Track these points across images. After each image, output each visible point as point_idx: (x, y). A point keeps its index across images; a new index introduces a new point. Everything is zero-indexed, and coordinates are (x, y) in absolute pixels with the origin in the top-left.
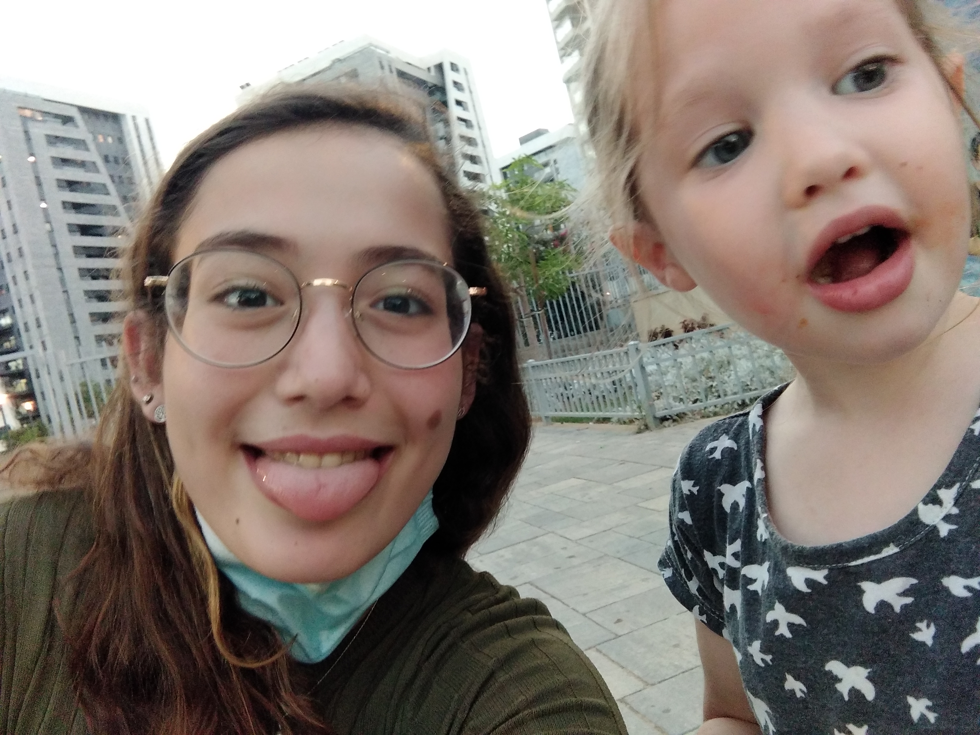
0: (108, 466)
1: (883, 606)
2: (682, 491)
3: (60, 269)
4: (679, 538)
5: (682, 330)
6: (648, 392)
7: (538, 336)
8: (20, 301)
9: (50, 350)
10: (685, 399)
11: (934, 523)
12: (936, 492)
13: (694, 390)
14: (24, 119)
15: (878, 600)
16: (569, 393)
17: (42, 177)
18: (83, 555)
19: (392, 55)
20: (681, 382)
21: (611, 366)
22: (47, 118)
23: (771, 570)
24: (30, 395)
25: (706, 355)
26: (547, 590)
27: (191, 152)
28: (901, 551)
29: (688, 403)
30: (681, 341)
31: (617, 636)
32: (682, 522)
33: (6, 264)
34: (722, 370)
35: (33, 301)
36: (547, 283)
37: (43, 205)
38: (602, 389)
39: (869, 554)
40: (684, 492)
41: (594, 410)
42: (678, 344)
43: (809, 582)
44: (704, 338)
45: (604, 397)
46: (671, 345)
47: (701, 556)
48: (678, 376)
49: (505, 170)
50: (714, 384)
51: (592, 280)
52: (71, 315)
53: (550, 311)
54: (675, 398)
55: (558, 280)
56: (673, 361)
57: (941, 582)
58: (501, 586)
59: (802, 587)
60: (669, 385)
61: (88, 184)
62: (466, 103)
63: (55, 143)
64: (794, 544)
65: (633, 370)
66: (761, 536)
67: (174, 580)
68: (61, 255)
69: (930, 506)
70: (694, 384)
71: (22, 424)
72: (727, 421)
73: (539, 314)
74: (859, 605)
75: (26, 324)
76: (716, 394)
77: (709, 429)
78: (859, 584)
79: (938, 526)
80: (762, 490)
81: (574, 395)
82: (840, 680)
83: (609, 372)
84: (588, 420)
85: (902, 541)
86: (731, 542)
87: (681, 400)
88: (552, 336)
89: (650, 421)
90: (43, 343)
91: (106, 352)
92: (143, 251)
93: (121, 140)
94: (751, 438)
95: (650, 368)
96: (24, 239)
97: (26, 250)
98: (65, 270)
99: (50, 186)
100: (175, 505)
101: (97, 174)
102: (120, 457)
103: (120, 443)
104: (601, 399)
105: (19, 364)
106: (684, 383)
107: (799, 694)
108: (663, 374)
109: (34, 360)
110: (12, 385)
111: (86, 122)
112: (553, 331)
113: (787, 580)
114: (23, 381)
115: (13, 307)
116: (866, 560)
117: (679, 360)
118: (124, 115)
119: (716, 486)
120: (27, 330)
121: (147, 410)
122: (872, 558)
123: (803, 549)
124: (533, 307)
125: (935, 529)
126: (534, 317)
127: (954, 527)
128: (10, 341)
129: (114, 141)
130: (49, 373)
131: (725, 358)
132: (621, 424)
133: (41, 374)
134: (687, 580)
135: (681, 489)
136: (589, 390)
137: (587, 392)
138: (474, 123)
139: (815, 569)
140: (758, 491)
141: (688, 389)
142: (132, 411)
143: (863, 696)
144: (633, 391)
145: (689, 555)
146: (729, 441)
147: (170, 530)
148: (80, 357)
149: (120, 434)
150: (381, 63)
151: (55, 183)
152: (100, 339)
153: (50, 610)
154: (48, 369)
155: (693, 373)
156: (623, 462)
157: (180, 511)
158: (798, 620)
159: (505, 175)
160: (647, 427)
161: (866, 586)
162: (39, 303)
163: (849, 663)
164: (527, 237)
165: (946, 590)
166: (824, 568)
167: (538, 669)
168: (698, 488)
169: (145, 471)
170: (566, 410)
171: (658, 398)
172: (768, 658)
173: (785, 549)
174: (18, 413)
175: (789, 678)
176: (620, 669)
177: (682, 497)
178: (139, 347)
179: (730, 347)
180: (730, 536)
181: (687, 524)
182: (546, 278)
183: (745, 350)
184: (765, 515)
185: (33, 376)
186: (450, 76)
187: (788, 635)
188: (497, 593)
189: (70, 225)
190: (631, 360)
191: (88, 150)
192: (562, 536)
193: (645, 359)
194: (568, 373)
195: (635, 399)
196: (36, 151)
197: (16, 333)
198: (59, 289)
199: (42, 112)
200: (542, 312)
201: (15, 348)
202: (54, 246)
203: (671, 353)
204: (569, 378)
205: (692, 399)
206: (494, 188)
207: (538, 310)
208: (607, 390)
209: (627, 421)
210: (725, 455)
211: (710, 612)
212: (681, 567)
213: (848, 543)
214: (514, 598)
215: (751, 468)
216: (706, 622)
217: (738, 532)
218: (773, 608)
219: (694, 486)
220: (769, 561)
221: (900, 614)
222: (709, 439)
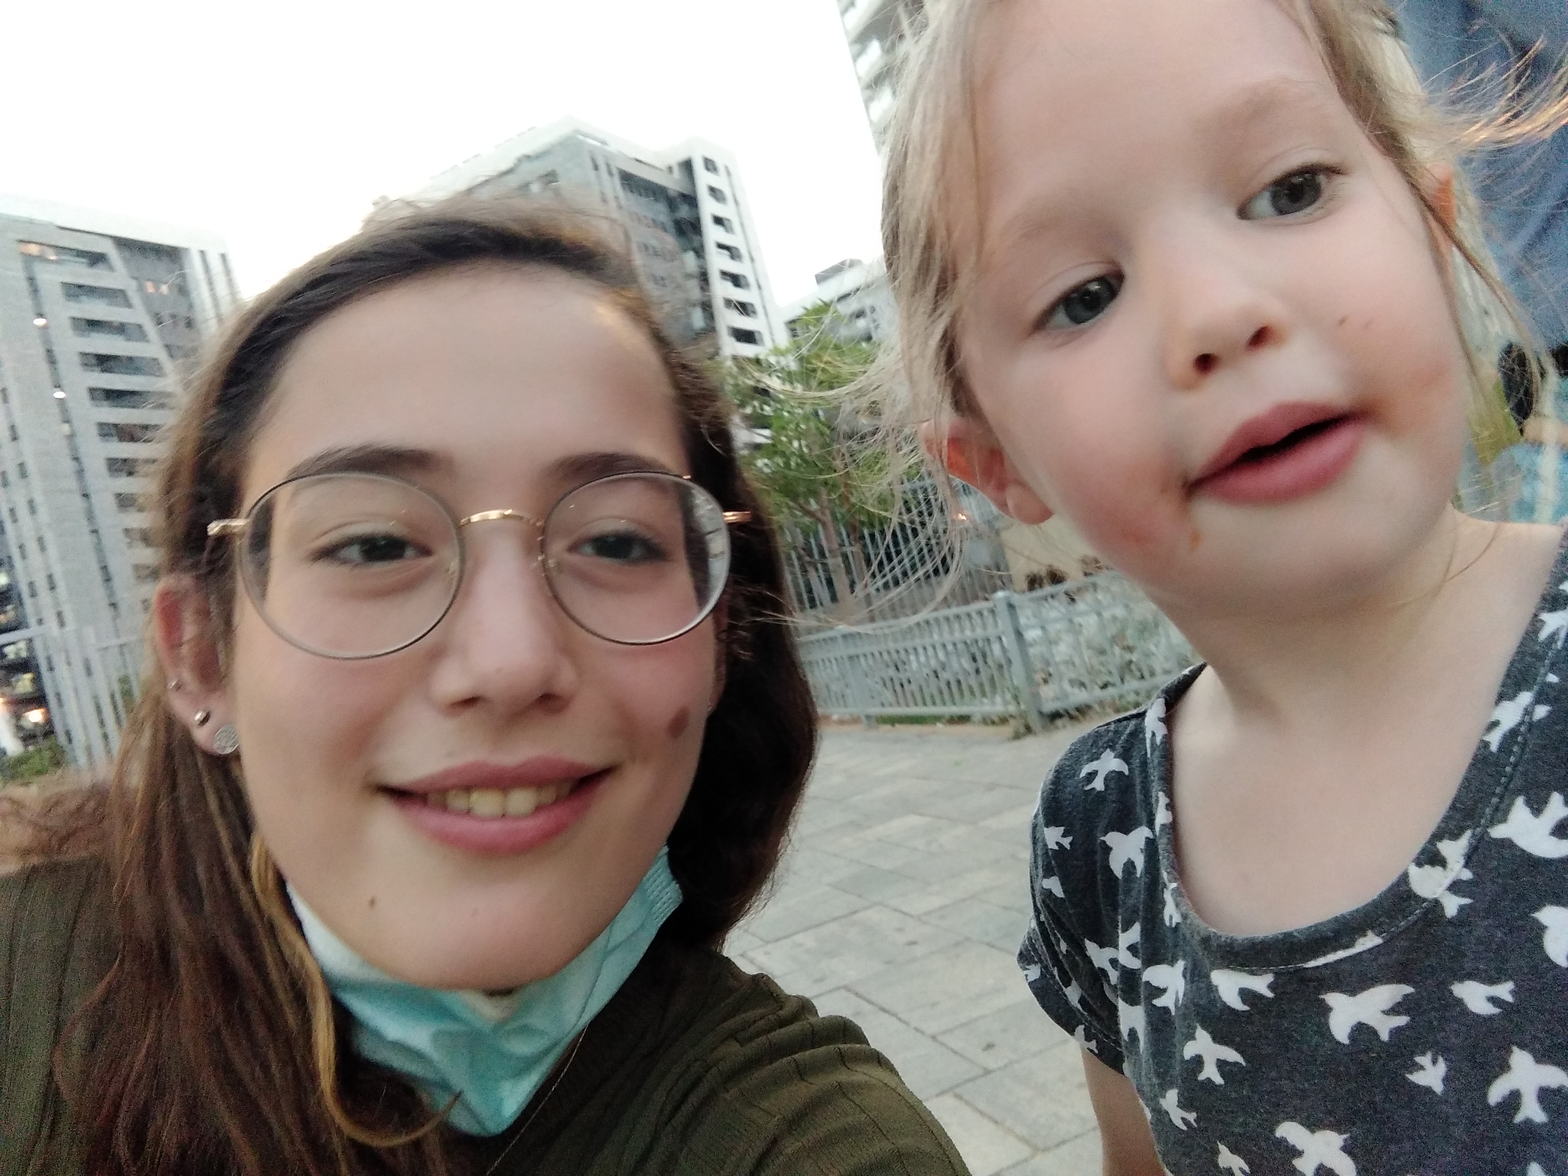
1: (1362, 1031)
2: (1046, 845)
3: (86, 496)
4: (1046, 918)
5: (1081, 573)
6: (1029, 673)
7: (852, 586)
8: (21, 547)
9: (71, 626)
10: (1088, 684)
11: (1435, 896)
12: (1434, 845)
13: (1102, 669)
14: (29, 259)
15: (1354, 1022)
16: (903, 676)
17: (57, 349)
18: (100, 977)
19: (612, 148)
20: (1081, 655)
21: (968, 633)
22: (63, 257)
23: (1188, 976)
24: (38, 699)
25: (1119, 612)
26: (873, 998)
28: (1386, 943)
29: (1093, 688)
30: (1079, 591)
31: (987, 1072)
32: (1049, 893)
34: (1146, 634)
35: (43, 548)
37: (59, 395)
38: (955, 671)
39: (1335, 950)
40: (1050, 847)
41: (944, 703)
42: (1074, 596)
43: (1246, 994)
44: (1115, 583)
45: (959, 682)
46: (1065, 598)
47: (1082, 950)
48: (1077, 647)
49: (793, 325)
50: (1134, 657)
52: (104, 568)
53: (870, 547)
54: (1072, 682)
56: (1067, 622)
57: (1451, 992)
58: (789, 997)
59: (1236, 1003)
60: (1062, 661)
61: (130, 359)
62: (729, 220)
63: (78, 296)
64: (1219, 934)
65: (1004, 639)
66: (1171, 918)
68: (88, 474)
69: (1427, 867)
70: (1102, 658)
71: (26, 746)
72: (1112, 727)
73: (852, 552)
74: (1325, 1032)
75: (31, 584)
76: (1138, 674)
77: (1083, 741)
78: (1322, 997)
79: (1442, 900)
80: (1167, 844)
81: (911, 680)
82: (1299, 1154)
83: (965, 643)
84: (935, 719)
85: (1385, 927)
86: (1127, 927)
87: (1083, 685)
88: (875, 587)
89: (1033, 719)
90: (59, 615)
93: (183, 290)
94: (1149, 756)
95: (1031, 634)
96: (28, 448)
97: (32, 467)
98: (94, 499)
99: (70, 366)
101: (144, 344)
104: (954, 685)
105: (20, 649)
106: (1087, 659)
108: (1051, 642)
109: (45, 643)
110: (9, 684)
111: (126, 261)
112: (875, 578)
113: (1212, 991)
114: (28, 676)
115: (10, 556)
116: (1331, 958)
117: (1077, 620)
118: (186, 250)
119: (1098, 835)
120: (33, 595)
121: (201, 735)
122: (1341, 954)
123: (1233, 940)
124: (843, 540)
125: (1437, 904)
126: (845, 557)
127: (1467, 901)
128: (5, 612)
129: (171, 291)
130: (69, 663)
131: (1149, 618)
132: (987, 724)
133: (56, 665)
134: (1063, 987)
135: (1044, 839)
136: (935, 672)
137: (932, 676)
138: (743, 251)
139: (1253, 973)
140: (1162, 844)
141: (1092, 668)
144: (1006, 671)
145: (1063, 947)
146: (1117, 760)
148: (118, 635)
149: (152, 771)
150: (593, 160)
151: (77, 359)
154: (67, 657)
155: (1098, 640)
156: (992, 787)
158: (1232, 1055)
159: (794, 333)
160: (1029, 730)
161: (1334, 999)
162: (53, 550)
163: (1312, 1125)
164: (831, 428)
165: (1459, 1002)
166: (1266, 972)
167: (847, 1133)
168: (1070, 839)
169: (192, 836)
170: (898, 704)
171: (1045, 681)
172: (1192, 1117)
173: (1206, 941)
174: (19, 728)
175: (1223, 1148)
176: (992, 1126)
177: (1046, 853)
178: (180, 635)
180: (1123, 919)
181: (1056, 897)
184: (1174, 885)
185: (43, 668)
186: (704, 179)
187: (1218, 1080)
188: (781, 1009)
189: (101, 426)
190: (1000, 622)
191: (129, 306)
192: (896, 910)
193: (1023, 621)
194: (900, 646)
195: (1009, 684)
196: (46, 309)
197: (15, 596)
198: (85, 527)
199: (56, 247)
200: (856, 548)
201: (14, 624)
202: (76, 459)
203: (1063, 610)
204: (903, 653)
205: (1100, 683)
206: (777, 352)
207: (850, 544)
208: (965, 670)
209: (996, 719)
210: (1112, 785)
211: (1100, 1036)
212: (1053, 966)
213: (1299, 931)
214: (808, 1017)
215: (1150, 804)
216: (1096, 1051)
217: (1135, 911)
218: (1193, 1038)
219: (1064, 835)
220: (1184, 958)
221: (1389, 1044)
222: (1085, 757)
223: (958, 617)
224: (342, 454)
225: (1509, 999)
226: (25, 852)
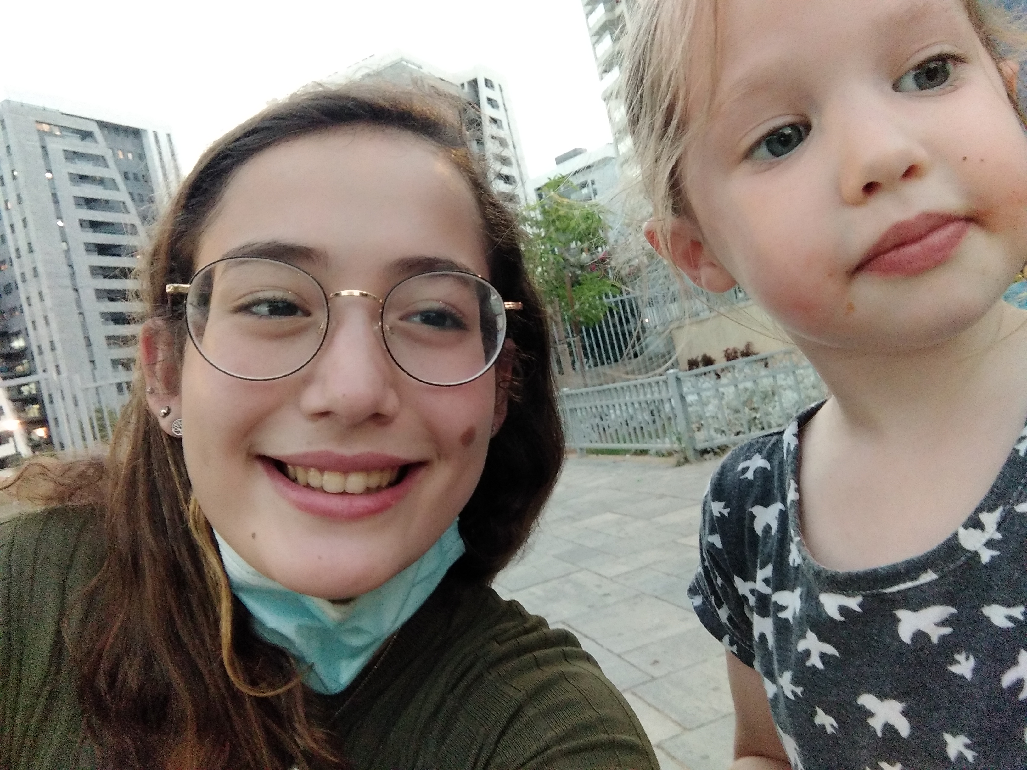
0: (121, 482)
1: (920, 636)
2: (712, 513)
3: (76, 290)
4: (709, 563)
5: (725, 359)
6: (688, 423)
7: (573, 363)
8: (33, 322)
9: (64, 374)
10: (727, 432)
11: (975, 549)
12: (977, 515)
13: (737, 422)
14: (42, 134)
15: (915, 630)
16: (605, 423)
17: (59, 194)
18: (95, 573)
19: (426, 71)
20: (723, 413)
21: (649, 396)
22: (64, 133)
23: (803, 598)
24: (42, 421)
25: (749, 385)
26: (580, 629)
27: (216, 152)
28: (941, 578)
29: (730, 435)
30: (723, 370)
31: (654, 679)
32: (712, 545)
33: (20, 284)
34: (767, 401)
35: (47, 323)
36: (583, 309)
37: (60, 223)
38: (639, 421)
39: (905, 581)
40: (715, 514)
41: (631, 442)
42: (719, 374)
43: (843, 610)
44: (747, 367)
45: (642, 428)
46: (713, 374)
47: (729, 581)
48: (720, 407)
49: (540, 191)
50: (758, 416)
51: (631, 305)
52: (87, 338)
53: (586, 339)
54: (716, 430)
55: (595, 305)
56: (714, 391)
57: (981, 612)
58: (531, 616)
59: (837, 616)
60: (709, 417)
61: (107, 201)
62: (500, 121)
63: (74, 159)
64: (827, 568)
65: (672, 400)
66: (794, 560)
67: (188, 603)
68: (77, 275)
69: (971, 530)
70: (737, 415)
71: (34, 452)
72: (761, 439)
73: (574, 341)
74: (895, 635)
75: (39, 347)
76: (760, 426)
77: (742, 447)
78: (895, 612)
79: (980, 552)
80: (795, 513)
81: (610, 426)
82: (872, 715)
83: (647, 402)
84: (625, 452)
85: (940, 567)
86: (763, 566)
87: (723, 432)
88: (588, 364)
89: (690, 454)
90: (57, 367)
91: (122, 376)
92: (162, 256)
93: (142, 156)
94: (785, 458)
95: (690, 398)
96: (39, 258)
97: (41, 270)
98: (80, 291)
99: (67, 204)
100: (191, 524)
101: (116, 192)
102: (134, 470)
103: (134, 456)
104: (638, 430)
105: (31, 389)
106: (726, 415)
107: (829, 730)
108: (704, 404)
109: (48, 384)
110: (24, 411)
111: (106, 139)
112: (588, 358)
113: (820, 608)
114: (36, 406)
115: (26, 329)
116: (902, 587)
117: (721, 390)
118: (144, 131)
119: (747, 508)
120: (41, 353)
121: (164, 423)
122: (909, 584)
123: (837, 574)
124: (568, 333)
125: (976, 555)
126: (569, 345)
127: (997, 553)
128: (22, 364)
129: (133, 157)
130: (63, 399)
131: (769, 389)
132: (659, 456)
133: (55, 400)
134: (716, 608)
135: (711, 510)
136: (626, 421)
137: (624, 423)
138: (509, 141)
139: (847, 595)
140: (791, 514)
141: (730, 420)
142: (148, 423)
143: (897, 732)
144: (673, 422)
145: (719, 581)
146: (763, 460)
147: (184, 550)
148: (95, 381)
149: (134, 448)
151: (72, 201)
152: (115, 363)
153: (58, 632)
154: (62, 395)
155: (735, 404)
156: (662, 496)
157: (196, 528)
158: (830, 650)
159: (540, 196)
160: (687, 460)
161: (902, 614)
162: (54, 325)
163: (883, 696)
164: (564, 259)
165: (987, 619)
166: (857, 595)
168: (728, 510)
169: (160, 486)
170: (602, 442)
171: (699, 429)
172: (799, 690)
173: (817, 574)
174: (30, 440)
175: (820, 711)
176: (657, 713)
177: (712, 519)
178: (155, 357)
179: (774, 377)
180: (761, 561)
181: (717, 548)
182: (582, 303)
183: (790, 381)
184: (798, 538)
185: (46, 401)
186: (484, 93)
187: (820, 666)
188: (526, 623)
189: (87, 244)
190: (670, 391)
191: (107, 166)
192: (596, 573)
193: (685, 390)
194: (604, 403)
195: (675, 431)
196: (53, 168)
197: (29, 356)
198: (76, 311)
199: (58, 126)
200: (577, 339)
201: (26, 373)
202: (71, 266)
203: (712, 382)
204: (605, 408)
205: (735, 431)
206: (530, 208)
207: (573, 337)
208: (645, 420)
209: (665, 453)
210: (758, 476)
211: (740, 643)
212: (711, 595)
213: (883, 569)
214: (543, 629)
215: (784, 489)
216: (736, 653)
217: (770, 556)
218: (805, 637)
219: (725, 508)
220: (801, 586)
221: (938, 646)
222: (742, 458)
223: (643, 385)
224: (259, 245)
225: (1021, 617)
226: (48, 499)
